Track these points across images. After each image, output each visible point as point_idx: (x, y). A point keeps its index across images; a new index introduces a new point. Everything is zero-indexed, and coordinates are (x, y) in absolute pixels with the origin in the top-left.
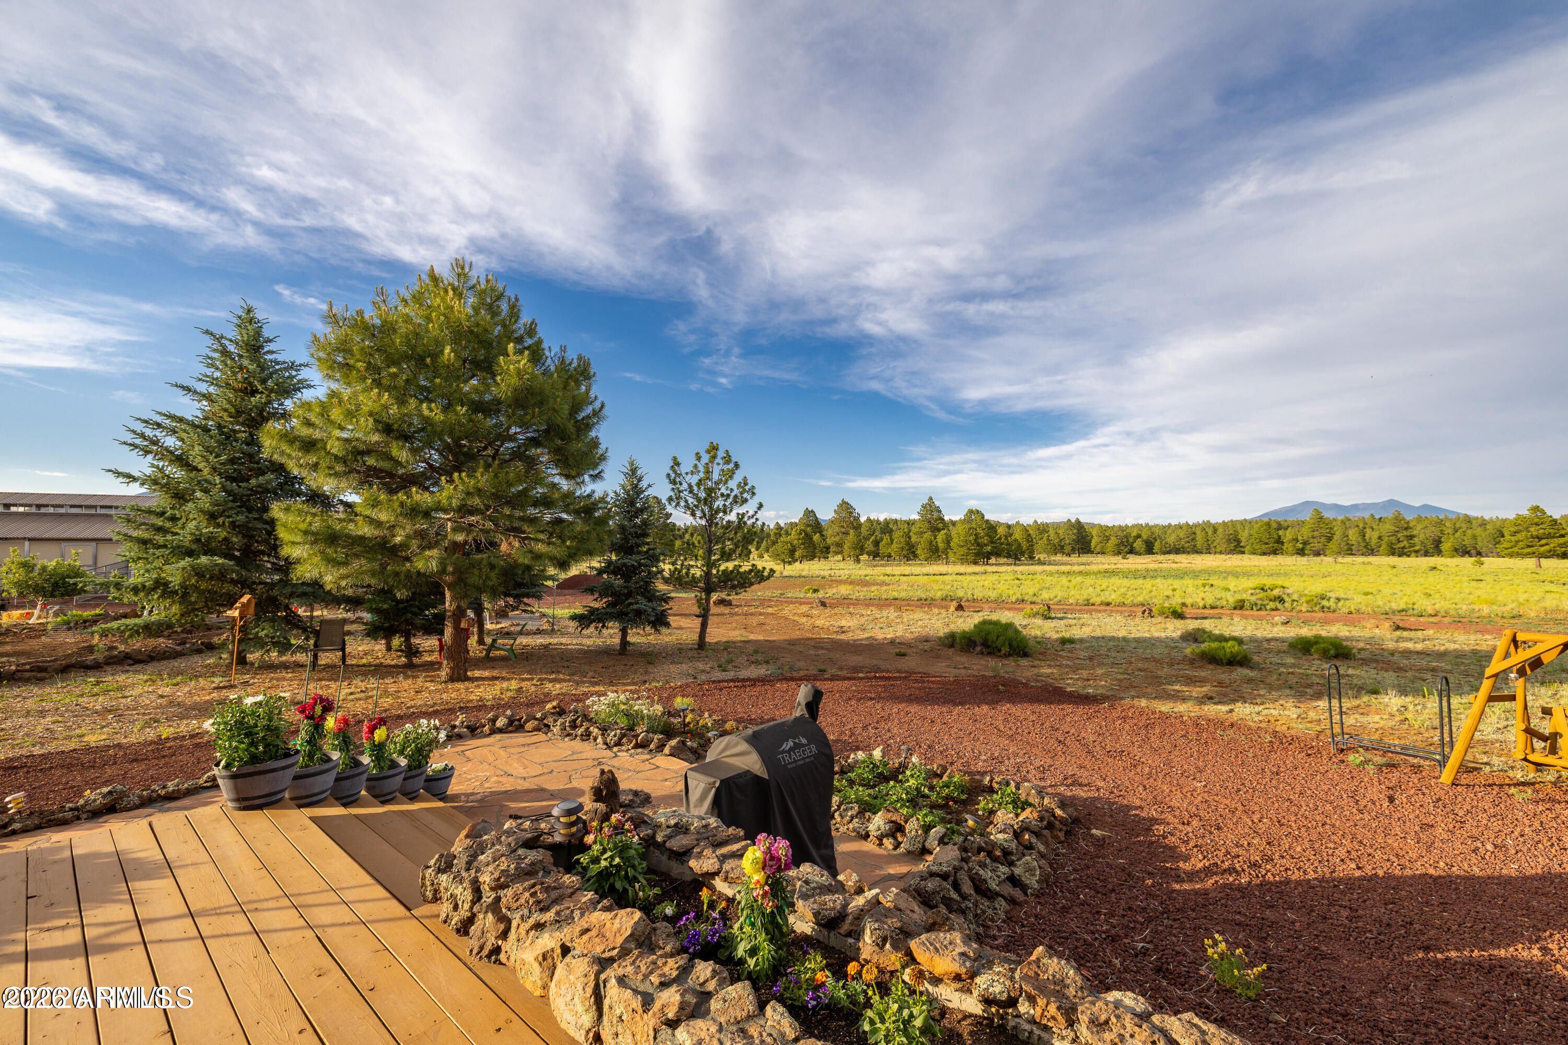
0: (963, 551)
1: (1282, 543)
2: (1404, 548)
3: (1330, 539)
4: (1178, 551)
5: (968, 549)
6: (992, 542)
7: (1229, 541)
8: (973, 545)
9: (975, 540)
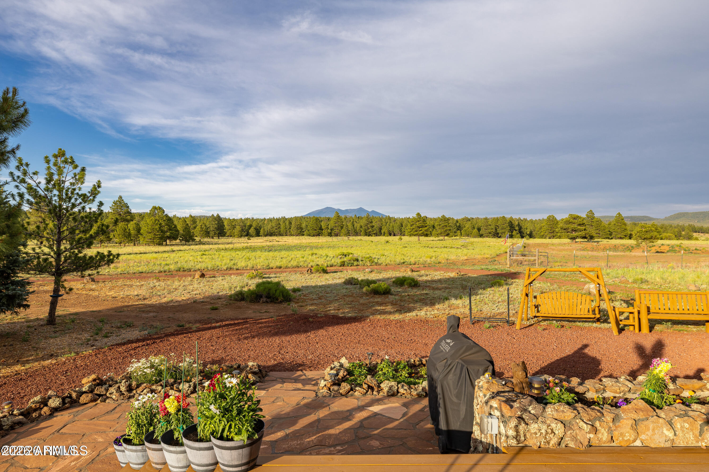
0: (151, 236)
1: (322, 230)
2: (370, 232)
3: (342, 228)
4: (271, 234)
5: (155, 235)
6: (170, 230)
7: (297, 228)
8: (158, 232)
9: (160, 228)
